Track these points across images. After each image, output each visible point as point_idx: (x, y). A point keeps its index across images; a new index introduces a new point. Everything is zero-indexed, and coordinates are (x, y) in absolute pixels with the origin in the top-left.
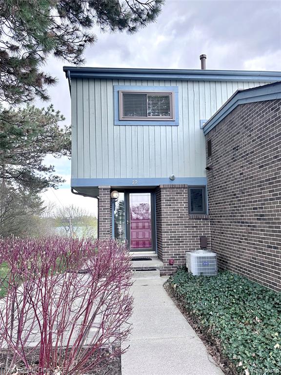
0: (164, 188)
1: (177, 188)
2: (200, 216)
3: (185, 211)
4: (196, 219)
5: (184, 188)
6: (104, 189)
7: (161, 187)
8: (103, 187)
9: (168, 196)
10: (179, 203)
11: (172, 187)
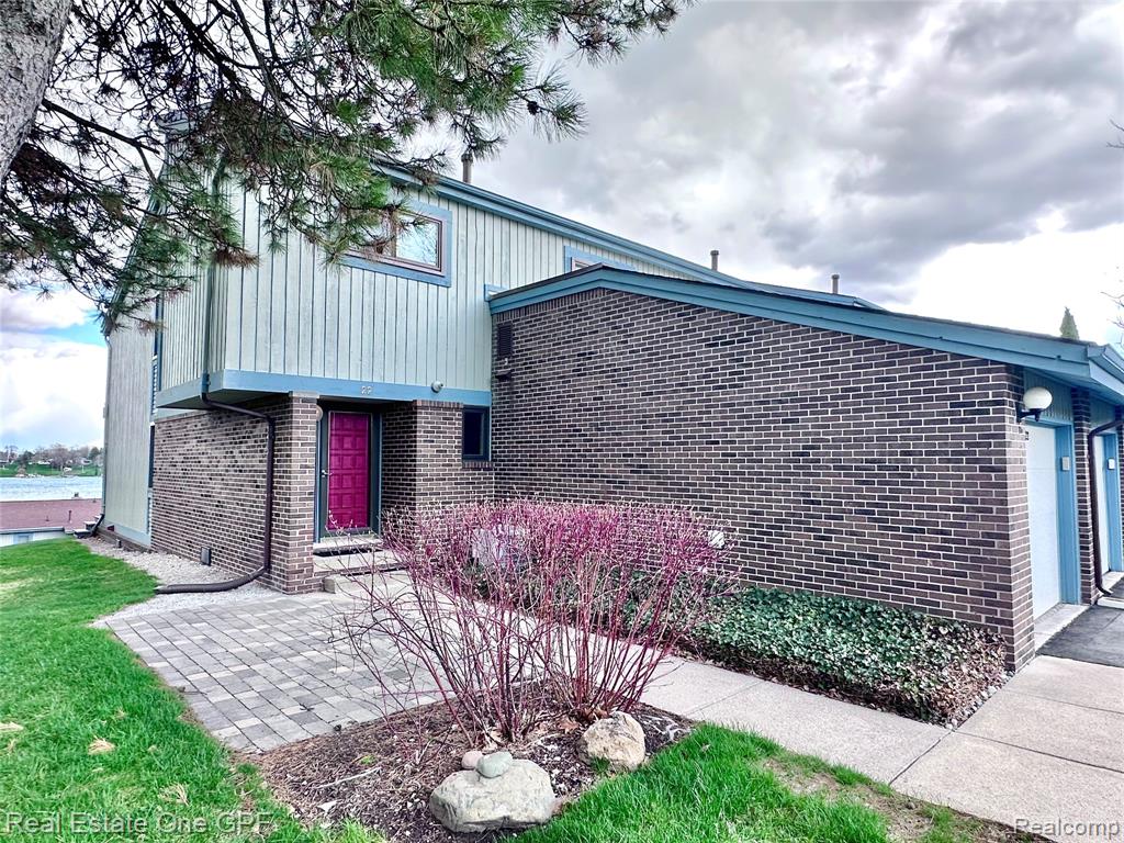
0: (423, 408)
1: (446, 409)
2: (480, 464)
3: (456, 455)
4: (473, 469)
5: (457, 409)
6: (305, 401)
7: (419, 404)
8: (302, 396)
9: (429, 423)
10: (448, 437)
11: (438, 407)
